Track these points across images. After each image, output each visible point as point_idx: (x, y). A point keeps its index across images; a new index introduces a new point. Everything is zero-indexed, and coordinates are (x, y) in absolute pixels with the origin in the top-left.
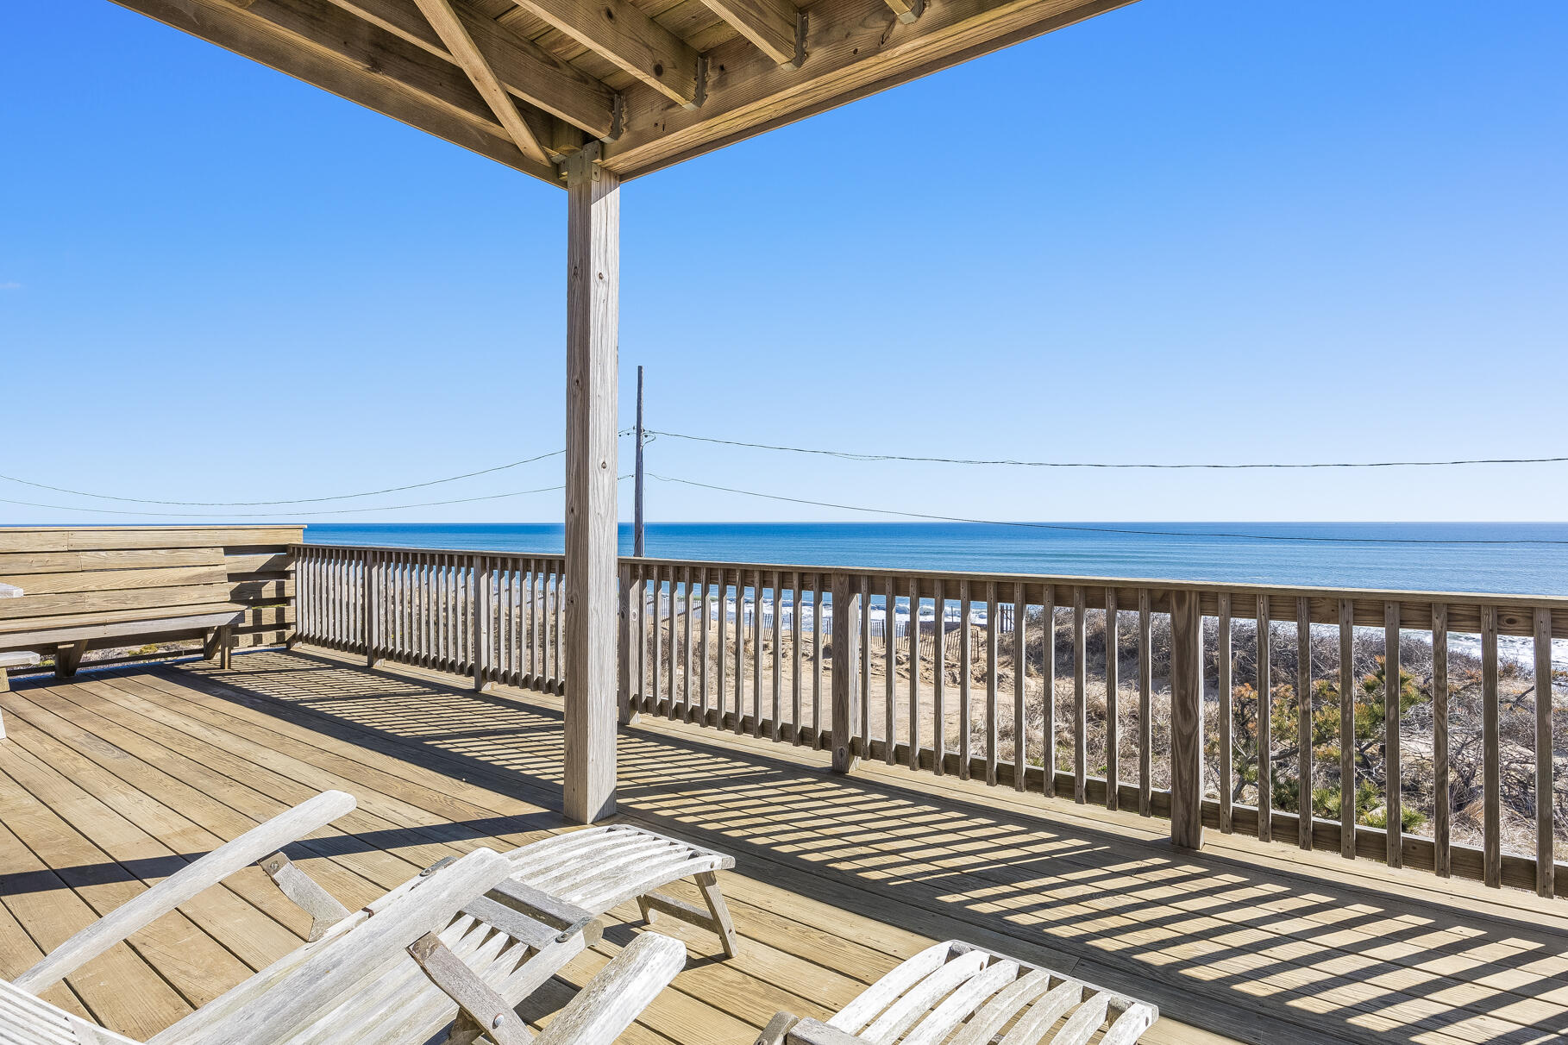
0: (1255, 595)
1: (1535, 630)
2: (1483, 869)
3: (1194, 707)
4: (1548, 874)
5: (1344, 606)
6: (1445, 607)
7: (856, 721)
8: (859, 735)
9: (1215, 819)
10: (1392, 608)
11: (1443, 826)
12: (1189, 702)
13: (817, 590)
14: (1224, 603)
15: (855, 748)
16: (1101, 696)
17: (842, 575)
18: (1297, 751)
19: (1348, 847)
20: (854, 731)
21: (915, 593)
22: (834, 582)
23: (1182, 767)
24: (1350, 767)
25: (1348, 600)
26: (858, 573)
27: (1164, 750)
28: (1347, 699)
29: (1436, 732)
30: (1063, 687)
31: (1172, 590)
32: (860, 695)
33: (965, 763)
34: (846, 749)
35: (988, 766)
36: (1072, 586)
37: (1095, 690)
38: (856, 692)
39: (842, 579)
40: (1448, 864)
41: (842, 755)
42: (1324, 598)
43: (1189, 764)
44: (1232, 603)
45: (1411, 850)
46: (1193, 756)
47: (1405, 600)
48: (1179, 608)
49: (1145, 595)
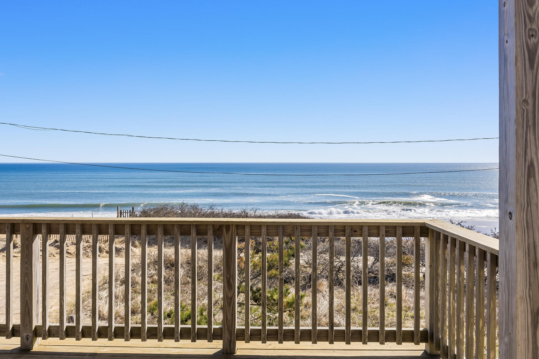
0: (261, 225)
1: (363, 235)
2: (345, 337)
3: (233, 283)
4: (366, 334)
5: (297, 228)
6: (334, 227)
7: (37, 315)
8: (40, 323)
9: (243, 336)
10: (315, 228)
11: (332, 322)
12: (231, 281)
13: (9, 234)
14: (247, 230)
15: (37, 333)
16: (173, 255)
17: (28, 223)
18: (260, 274)
19: (297, 339)
20: (37, 321)
21: (79, 232)
22: (22, 228)
23: (228, 314)
24: (298, 302)
25: (299, 226)
26: (39, 222)
27: (202, 278)
28: (297, 271)
29: (330, 281)
30: (152, 251)
31: (224, 225)
32: (41, 298)
33: (111, 331)
34: (31, 335)
35: (125, 330)
36: (174, 225)
37: (169, 252)
38: (38, 296)
39: (27, 226)
40: (333, 338)
41: (27, 339)
42: (289, 225)
43: (231, 311)
44: (251, 229)
45: (320, 334)
46: (233, 307)
47: (320, 224)
48: (227, 233)
49: (211, 227)
